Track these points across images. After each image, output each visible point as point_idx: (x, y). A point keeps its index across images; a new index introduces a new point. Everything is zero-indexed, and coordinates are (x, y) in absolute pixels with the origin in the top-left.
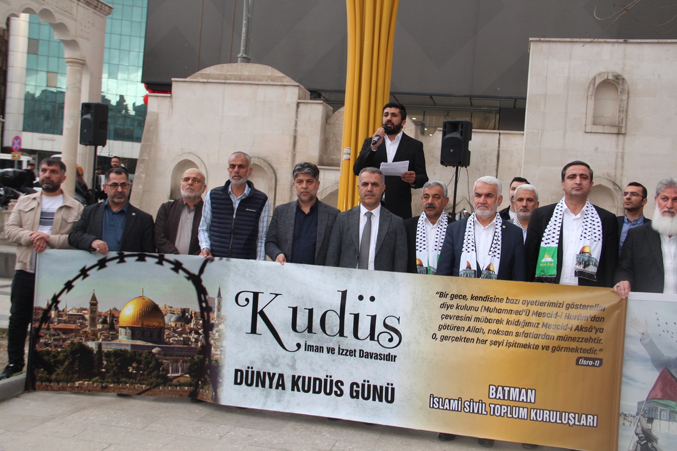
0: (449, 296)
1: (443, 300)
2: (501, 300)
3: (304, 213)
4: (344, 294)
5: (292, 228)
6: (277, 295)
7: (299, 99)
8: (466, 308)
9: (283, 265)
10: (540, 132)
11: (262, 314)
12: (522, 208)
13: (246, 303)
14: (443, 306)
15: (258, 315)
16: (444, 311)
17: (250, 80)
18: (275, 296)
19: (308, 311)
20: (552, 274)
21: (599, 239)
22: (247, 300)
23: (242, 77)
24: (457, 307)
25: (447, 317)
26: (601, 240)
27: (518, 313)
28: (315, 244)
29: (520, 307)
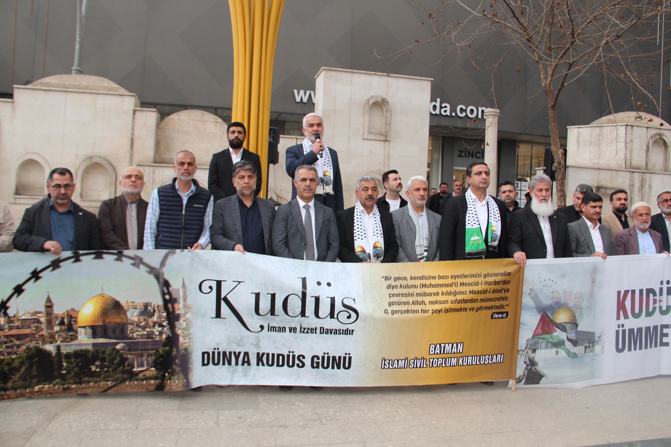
0: (392, 279)
1: (388, 282)
2: (434, 278)
3: (246, 206)
4: (304, 280)
6: (239, 282)
7: (135, 107)
8: (407, 286)
11: (226, 300)
12: (421, 197)
13: (210, 290)
14: (389, 287)
15: (222, 301)
16: (391, 291)
18: (237, 283)
19: (270, 295)
21: (499, 220)
22: (211, 287)
24: (401, 287)
25: (393, 295)
27: (447, 285)
28: (262, 235)
29: (449, 281)
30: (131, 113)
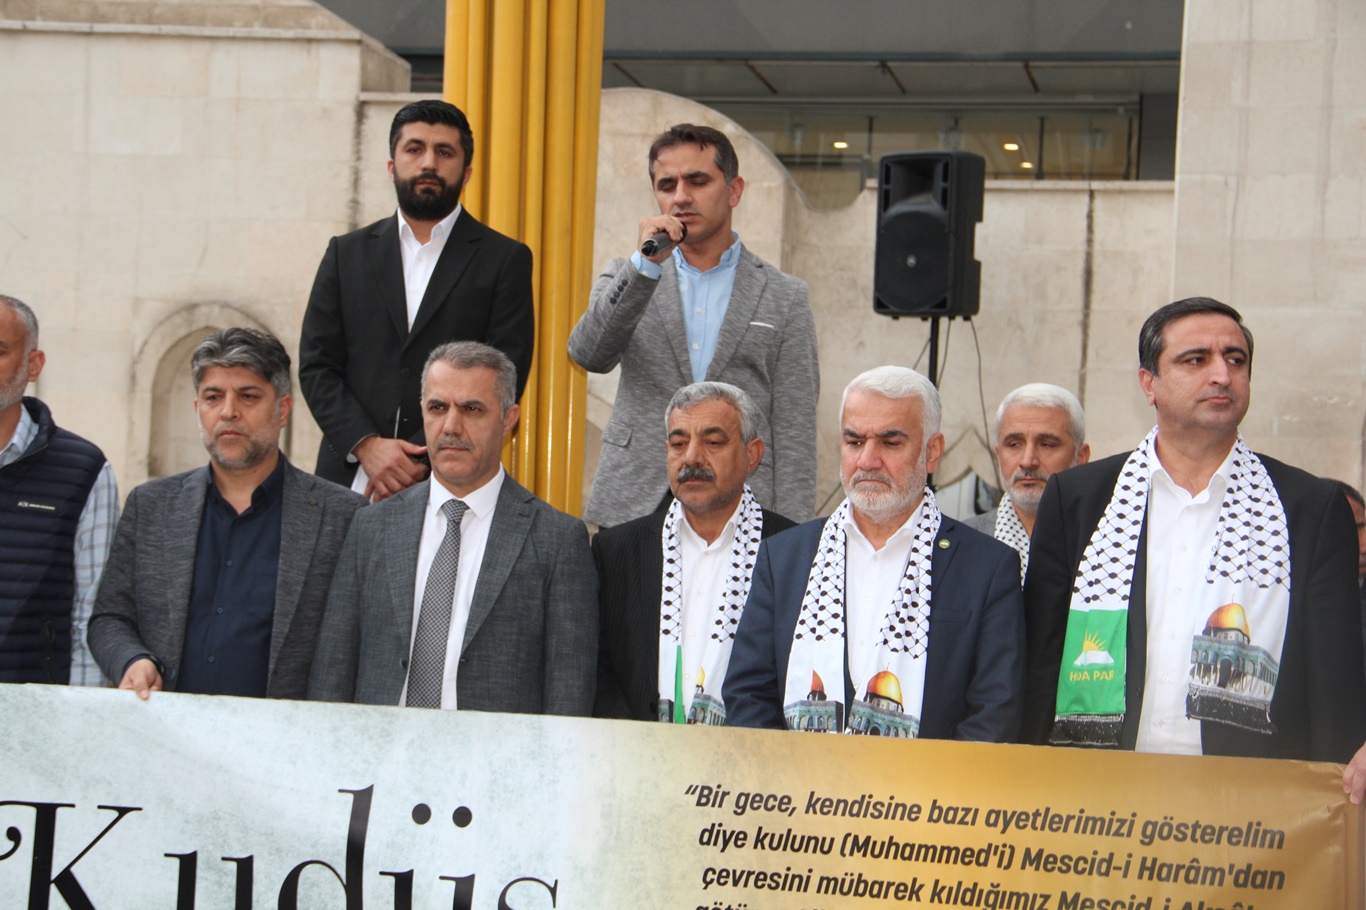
0: (730, 801)
1: (711, 815)
2: (911, 813)
3: (229, 509)
4: (362, 801)
5: (186, 565)
6: (123, 811)
7: (365, 88)
8: (787, 842)
9: (146, 699)
10: (1232, 181)
11: (69, 885)
12: (1022, 474)
13: (10, 845)
14: (710, 836)
15: (54, 890)
16: (715, 857)
17: (183, 20)
18: (115, 814)
19: (233, 866)
20: (1112, 709)
21: (1279, 581)
22: (14, 834)
23: (157, 11)
24: (759, 841)
25: (723, 876)
26: (1287, 582)
27: (967, 856)
28: (268, 623)
29: (976, 836)
30: (348, 115)
